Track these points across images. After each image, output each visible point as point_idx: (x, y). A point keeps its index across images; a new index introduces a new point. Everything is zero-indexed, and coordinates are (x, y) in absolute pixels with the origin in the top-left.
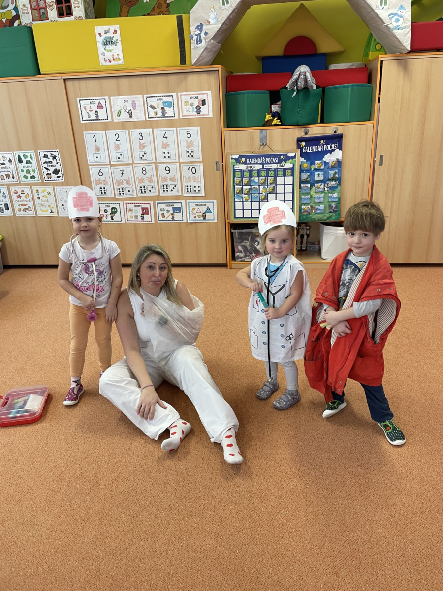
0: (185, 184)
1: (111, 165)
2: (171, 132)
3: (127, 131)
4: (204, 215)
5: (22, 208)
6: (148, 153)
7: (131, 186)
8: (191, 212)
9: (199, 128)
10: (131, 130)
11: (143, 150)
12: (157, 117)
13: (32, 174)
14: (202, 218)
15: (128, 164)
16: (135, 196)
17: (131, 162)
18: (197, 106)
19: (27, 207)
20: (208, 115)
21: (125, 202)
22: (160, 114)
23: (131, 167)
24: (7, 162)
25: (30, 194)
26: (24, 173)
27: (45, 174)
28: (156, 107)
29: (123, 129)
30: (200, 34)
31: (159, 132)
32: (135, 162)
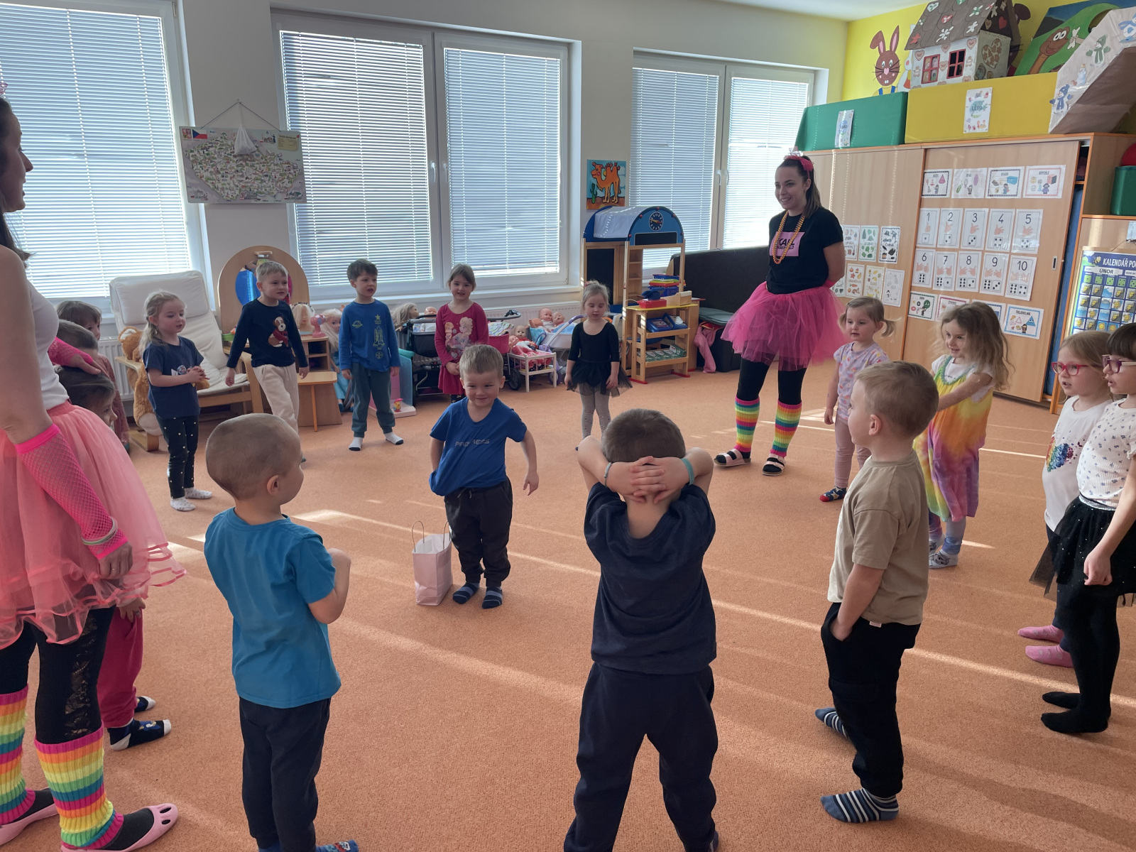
0: (1010, 282)
1: (937, 249)
2: (1009, 214)
3: (961, 210)
4: (1025, 327)
5: (852, 288)
6: (978, 238)
7: (951, 276)
8: (1009, 321)
9: (1042, 211)
10: (966, 209)
11: (973, 234)
12: (997, 195)
13: (870, 252)
14: (1021, 331)
15: (954, 250)
16: (953, 290)
17: (957, 247)
18: (1047, 184)
19: (856, 288)
20: (1056, 195)
21: (940, 296)
22: (1001, 192)
23: (956, 253)
24: (852, 237)
25: (863, 275)
26: (864, 251)
27: (883, 252)
28: (998, 183)
29: (959, 206)
30: (1063, 97)
31: (996, 213)
32: (962, 248)
